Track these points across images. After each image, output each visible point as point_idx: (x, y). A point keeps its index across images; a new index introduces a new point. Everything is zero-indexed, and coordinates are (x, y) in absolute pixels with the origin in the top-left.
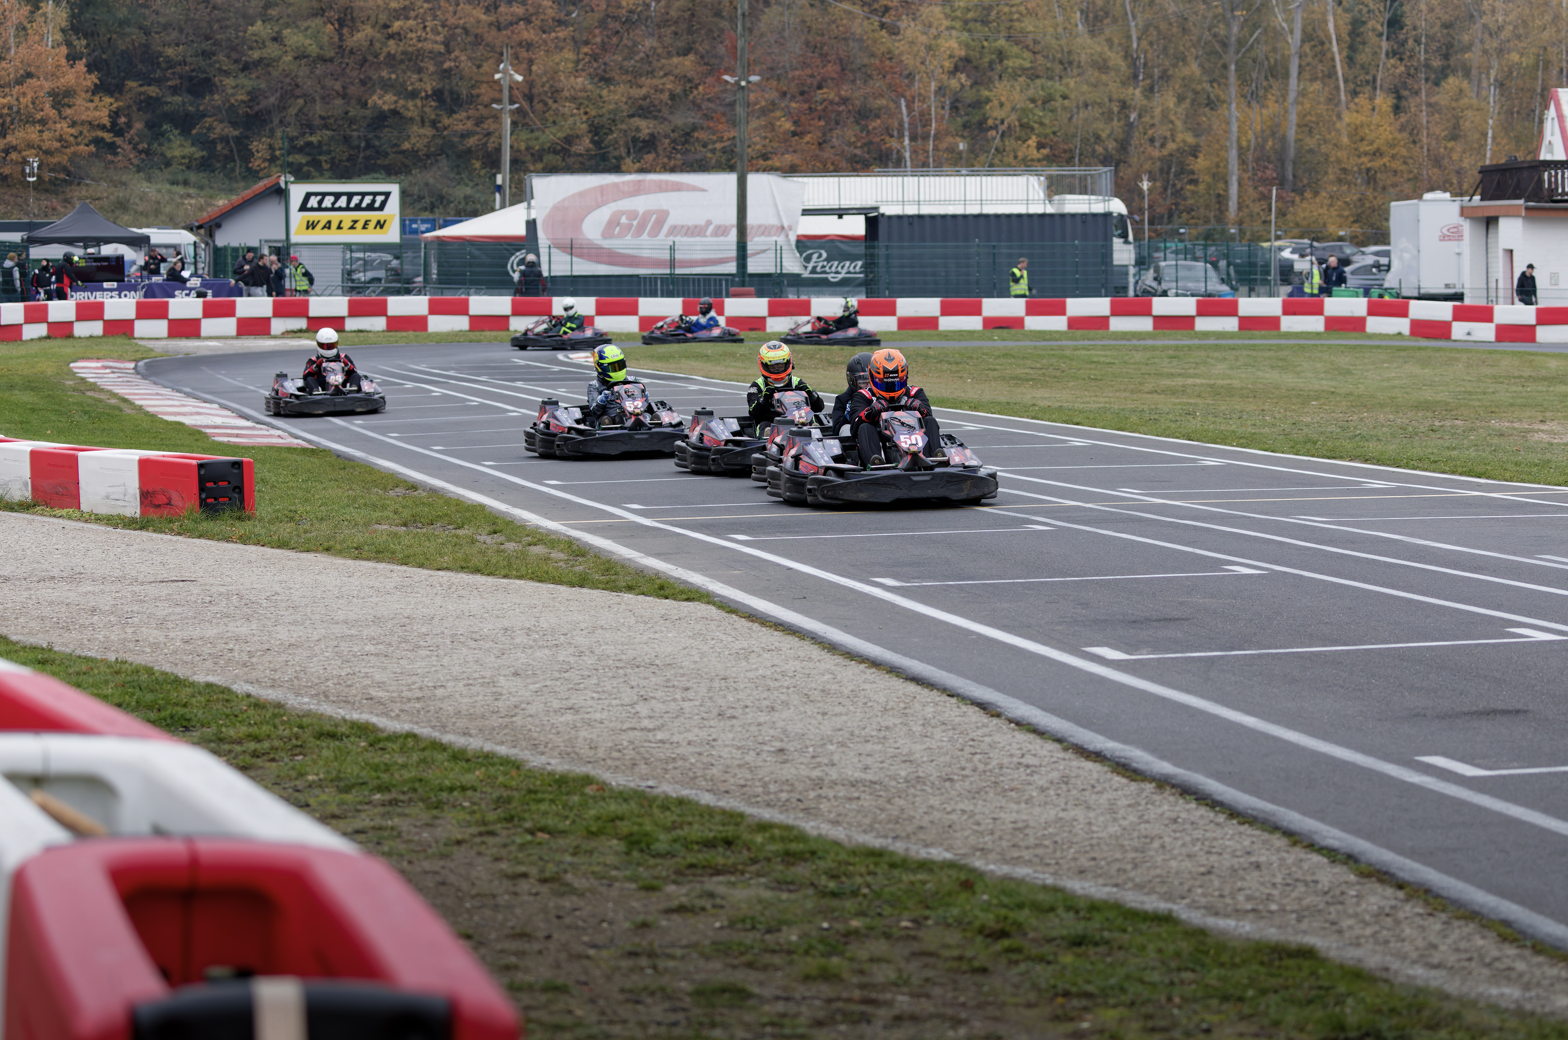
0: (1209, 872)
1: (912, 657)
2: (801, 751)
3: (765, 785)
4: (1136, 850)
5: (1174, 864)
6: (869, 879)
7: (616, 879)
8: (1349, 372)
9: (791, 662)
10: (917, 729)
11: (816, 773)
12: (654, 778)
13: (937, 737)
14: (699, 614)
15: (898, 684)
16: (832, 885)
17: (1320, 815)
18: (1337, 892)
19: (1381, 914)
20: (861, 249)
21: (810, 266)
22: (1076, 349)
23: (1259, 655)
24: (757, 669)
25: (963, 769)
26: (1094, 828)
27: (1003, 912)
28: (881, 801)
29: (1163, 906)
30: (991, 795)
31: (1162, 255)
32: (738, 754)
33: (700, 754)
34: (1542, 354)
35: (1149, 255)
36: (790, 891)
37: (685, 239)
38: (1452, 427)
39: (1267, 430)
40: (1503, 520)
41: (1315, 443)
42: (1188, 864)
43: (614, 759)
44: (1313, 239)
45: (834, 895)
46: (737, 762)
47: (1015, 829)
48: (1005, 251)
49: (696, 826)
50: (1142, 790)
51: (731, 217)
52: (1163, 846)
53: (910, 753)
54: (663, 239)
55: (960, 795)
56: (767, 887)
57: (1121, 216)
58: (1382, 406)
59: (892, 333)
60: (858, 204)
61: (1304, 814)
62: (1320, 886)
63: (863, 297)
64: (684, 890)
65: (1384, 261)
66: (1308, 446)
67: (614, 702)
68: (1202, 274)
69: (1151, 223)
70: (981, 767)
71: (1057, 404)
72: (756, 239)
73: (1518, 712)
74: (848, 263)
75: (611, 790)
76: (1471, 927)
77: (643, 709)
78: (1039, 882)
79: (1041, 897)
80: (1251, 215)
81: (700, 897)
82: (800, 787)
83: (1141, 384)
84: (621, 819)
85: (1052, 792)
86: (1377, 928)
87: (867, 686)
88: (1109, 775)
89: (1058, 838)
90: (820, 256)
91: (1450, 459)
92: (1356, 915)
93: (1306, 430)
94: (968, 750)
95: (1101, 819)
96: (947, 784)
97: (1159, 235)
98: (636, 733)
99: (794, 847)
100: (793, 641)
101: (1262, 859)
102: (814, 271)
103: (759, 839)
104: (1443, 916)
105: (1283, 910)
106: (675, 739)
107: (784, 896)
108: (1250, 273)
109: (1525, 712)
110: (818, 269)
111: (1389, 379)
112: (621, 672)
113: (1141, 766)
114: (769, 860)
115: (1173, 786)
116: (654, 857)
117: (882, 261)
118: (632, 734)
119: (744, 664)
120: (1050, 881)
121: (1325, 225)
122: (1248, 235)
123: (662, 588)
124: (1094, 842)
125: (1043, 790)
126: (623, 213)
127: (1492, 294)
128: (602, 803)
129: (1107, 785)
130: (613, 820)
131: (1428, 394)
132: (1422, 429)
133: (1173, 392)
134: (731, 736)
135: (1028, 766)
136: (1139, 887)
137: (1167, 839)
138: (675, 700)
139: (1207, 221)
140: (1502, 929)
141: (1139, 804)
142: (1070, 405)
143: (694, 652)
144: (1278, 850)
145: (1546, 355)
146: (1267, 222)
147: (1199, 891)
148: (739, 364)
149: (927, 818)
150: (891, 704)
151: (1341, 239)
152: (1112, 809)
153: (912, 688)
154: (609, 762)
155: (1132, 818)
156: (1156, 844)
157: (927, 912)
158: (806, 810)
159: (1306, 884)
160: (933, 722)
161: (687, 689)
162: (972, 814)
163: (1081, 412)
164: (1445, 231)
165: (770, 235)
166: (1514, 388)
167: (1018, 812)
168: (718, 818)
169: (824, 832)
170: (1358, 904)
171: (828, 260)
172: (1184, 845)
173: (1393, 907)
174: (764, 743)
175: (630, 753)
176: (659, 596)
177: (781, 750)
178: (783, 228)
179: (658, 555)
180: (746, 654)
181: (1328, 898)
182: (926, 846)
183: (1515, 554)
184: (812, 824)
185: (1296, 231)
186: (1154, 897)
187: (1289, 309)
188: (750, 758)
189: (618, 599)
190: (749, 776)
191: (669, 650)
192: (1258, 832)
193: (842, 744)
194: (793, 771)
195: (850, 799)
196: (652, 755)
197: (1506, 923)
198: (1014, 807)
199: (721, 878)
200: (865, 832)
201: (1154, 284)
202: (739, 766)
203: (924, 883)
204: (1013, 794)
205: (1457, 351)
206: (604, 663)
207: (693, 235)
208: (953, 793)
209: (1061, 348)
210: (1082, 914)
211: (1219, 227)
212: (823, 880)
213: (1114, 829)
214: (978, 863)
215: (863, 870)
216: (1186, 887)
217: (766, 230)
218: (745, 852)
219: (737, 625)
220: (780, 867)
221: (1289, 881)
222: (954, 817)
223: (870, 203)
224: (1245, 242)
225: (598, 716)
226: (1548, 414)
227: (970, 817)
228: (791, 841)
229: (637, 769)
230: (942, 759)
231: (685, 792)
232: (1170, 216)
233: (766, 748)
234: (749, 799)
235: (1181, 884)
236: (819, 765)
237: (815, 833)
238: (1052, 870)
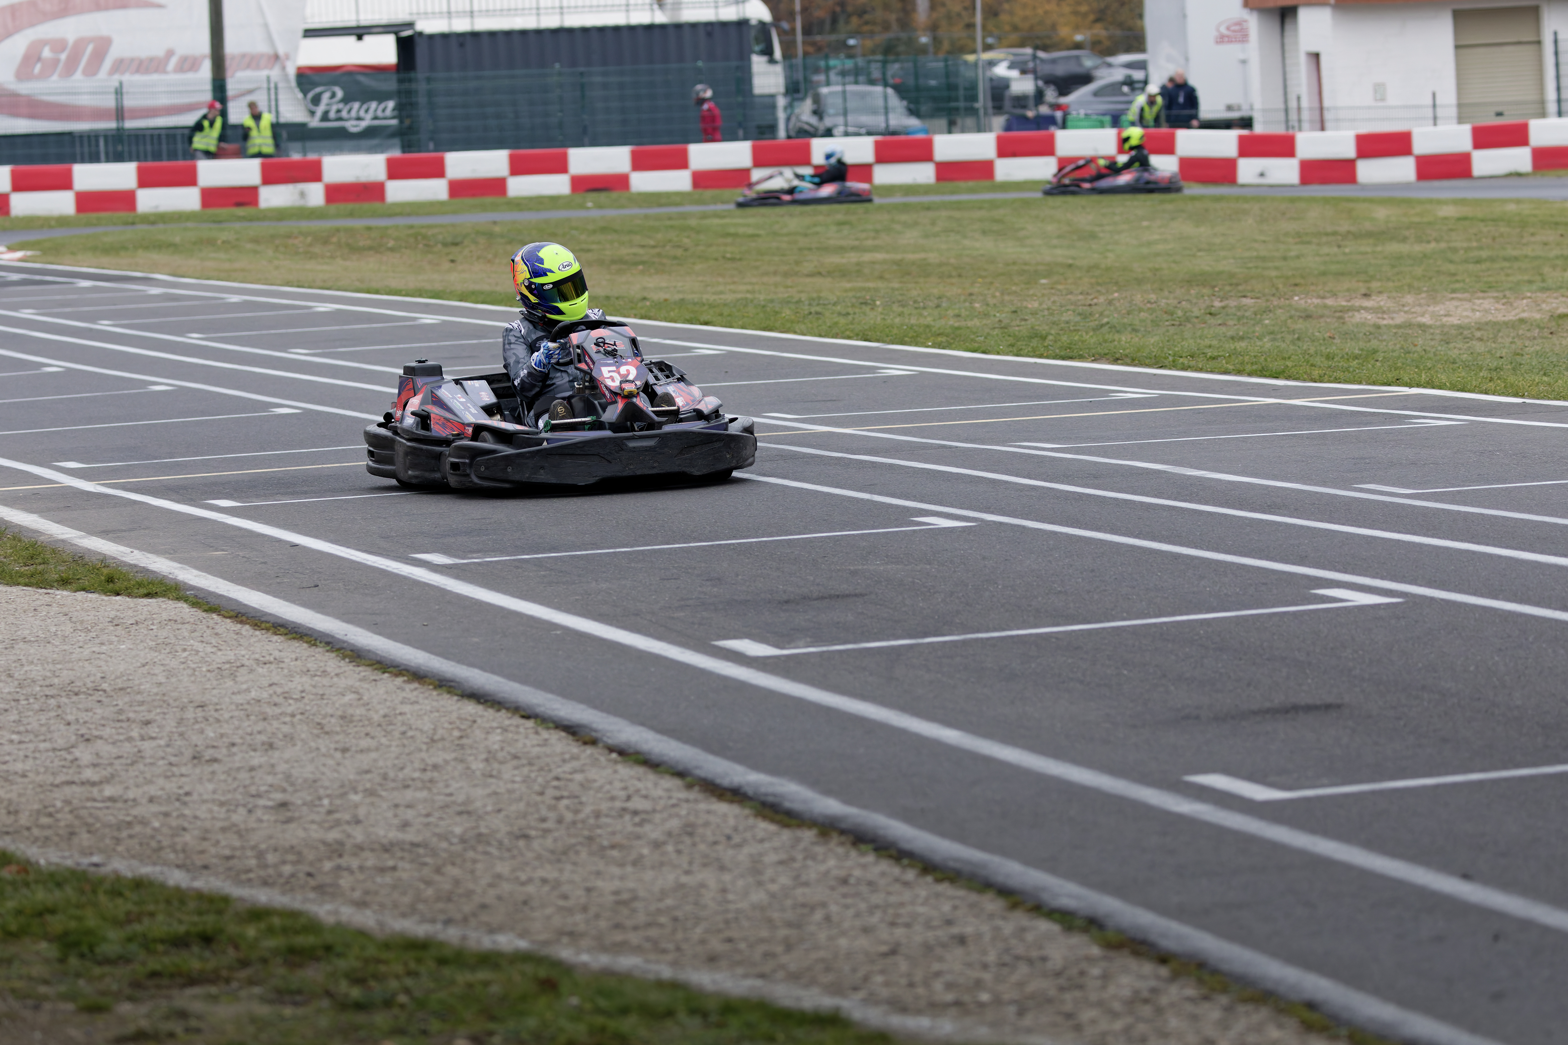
0: (893, 952)
1: (471, 665)
2: (311, 805)
3: (260, 855)
4: (789, 925)
5: (843, 942)
6: (409, 982)
7: (46, 998)
8: (1093, 236)
9: (297, 679)
10: (478, 766)
11: (333, 835)
12: (101, 851)
13: (507, 776)
14: (165, 616)
15: (450, 704)
16: (356, 993)
17: (1050, 865)
18: (1074, 971)
19: (1136, 1000)
20: (391, 84)
21: (320, 110)
22: (704, 216)
23: (964, 642)
24: (248, 690)
25: (543, 820)
26: (731, 897)
27: (600, 1020)
28: (426, 871)
29: (826, 1002)
30: (584, 855)
31: (821, 78)
32: (221, 812)
33: (166, 815)
34: (1365, 200)
35: (806, 79)
36: (296, 1004)
37: (138, 78)
38: (1239, 308)
39: (976, 322)
40: (1308, 437)
41: (1044, 338)
42: (863, 942)
43: (42, 827)
44: (1036, 48)
45: (359, 1007)
46: (219, 824)
47: (619, 903)
48: (598, 79)
49: (160, 918)
50: (798, 840)
51: (203, 44)
52: (828, 918)
53: (468, 801)
54: (105, 79)
55: (539, 857)
56: (263, 1000)
57: (762, 24)
58: (1140, 281)
59: (441, 203)
60: (384, 18)
61: (1028, 862)
62: (1049, 965)
63: (396, 153)
64: (143, 1009)
65: (1138, 75)
66: (1035, 342)
67: (42, 746)
68: (880, 103)
69: (807, 31)
70: (569, 816)
71: (678, 297)
72: (240, 75)
73: (1328, 707)
74: (373, 105)
75: (39, 870)
76: (1263, 1013)
77: (84, 754)
78: (651, 976)
79: (655, 997)
80: (949, 17)
81: (167, 1018)
82: (310, 856)
83: (797, 263)
84: (52, 911)
85: (670, 848)
86: (1129, 1020)
87: (406, 708)
88: (751, 821)
89: (679, 914)
90: (333, 95)
91: (1234, 353)
92: (1100, 1004)
93: (1032, 320)
94: (551, 792)
95: (740, 883)
96: (521, 843)
97: (819, 49)
98: (75, 788)
99: (301, 941)
100: (299, 648)
101: (969, 930)
102: (325, 117)
103: (251, 932)
104: (1224, 1000)
105: (997, 1001)
106: (131, 795)
107: (288, 1011)
108: (949, 99)
109: (1339, 706)
110: (332, 115)
111: (1149, 244)
112: (52, 702)
113: (796, 806)
114: (264, 961)
115: (843, 832)
116: (100, 963)
117: (422, 100)
118: (68, 790)
119: (229, 683)
120: (666, 973)
121: (1054, 27)
122: (946, 46)
123: (110, 580)
124: (730, 916)
125: (657, 845)
126: (43, 43)
127: (1293, 116)
128: (25, 891)
129: (748, 835)
130: (40, 914)
131: (1204, 263)
132: (1196, 312)
133: (842, 273)
134: (210, 787)
135: (635, 813)
136: (794, 977)
137: (834, 908)
138: (130, 739)
139: (886, 27)
140: (1307, 1015)
141: (793, 859)
142: (696, 297)
143: (157, 670)
144: (991, 916)
145: (1371, 201)
146: (971, 26)
147: (879, 979)
148: (222, 256)
149: (492, 892)
150: (440, 732)
151: (1078, 46)
152: (756, 868)
153: (471, 708)
154: (36, 832)
155: (785, 880)
156: (818, 916)
157: (491, 1026)
158: (320, 889)
159: (1030, 961)
160: (500, 755)
161: (148, 723)
162: (557, 884)
163: (712, 306)
164: (1223, 30)
165: (258, 68)
166: (1325, 250)
167: (622, 878)
168: (192, 905)
169: (344, 918)
170: (1104, 987)
171: (346, 100)
172: (857, 915)
173: (1154, 991)
174: (259, 796)
175: (66, 818)
176: (106, 592)
177: (284, 805)
178: (276, 57)
179: (105, 533)
180: (233, 670)
181: (1062, 981)
182: (492, 931)
183: (1324, 484)
184: (328, 907)
185: (1014, 37)
186: (815, 991)
187: (1006, 149)
188: (240, 816)
189: (47, 599)
190: (237, 843)
191: (122, 668)
192: (961, 893)
193: (370, 793)
194: (301, 833)
195: (382, 870)
196: (97, 819)
197: (1311, 1006)
198: (616, 871)
199: (197, 990)
200: (404, 915)
201: (814, 120)
202: (224, 830)
203: (486, 984)
204: (615, 853)
205: (1246, 199)
206: (29, 690)
207: (147, 71)
208: (530, 855)
209: (683, 216)
210: (713, 1018)
211: (903, 35)
212: (344, 987)
213: (758, 896)
214: (565, 953)
215: (399, 969)
216: (860, 974)
217: (251, 61)
218: (231, 952)
219: (220, 629)
220: (281, 971)
221: (1007, 959)
222: (531, 889)
223: (400, 16)
224: (941, 56)
225: (19, 767)
226: (1375, 285)
227: (554, 888)
228: (297, 932)
229: (76, 840)
230: (514, 808)
231: (146, 870)
232: (834, 21)
233: (262, 802)
234: (238, 876)
235: (854, 970)
236: (338, 823)
237: (331, 920)
238: (669, 957)
